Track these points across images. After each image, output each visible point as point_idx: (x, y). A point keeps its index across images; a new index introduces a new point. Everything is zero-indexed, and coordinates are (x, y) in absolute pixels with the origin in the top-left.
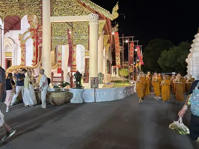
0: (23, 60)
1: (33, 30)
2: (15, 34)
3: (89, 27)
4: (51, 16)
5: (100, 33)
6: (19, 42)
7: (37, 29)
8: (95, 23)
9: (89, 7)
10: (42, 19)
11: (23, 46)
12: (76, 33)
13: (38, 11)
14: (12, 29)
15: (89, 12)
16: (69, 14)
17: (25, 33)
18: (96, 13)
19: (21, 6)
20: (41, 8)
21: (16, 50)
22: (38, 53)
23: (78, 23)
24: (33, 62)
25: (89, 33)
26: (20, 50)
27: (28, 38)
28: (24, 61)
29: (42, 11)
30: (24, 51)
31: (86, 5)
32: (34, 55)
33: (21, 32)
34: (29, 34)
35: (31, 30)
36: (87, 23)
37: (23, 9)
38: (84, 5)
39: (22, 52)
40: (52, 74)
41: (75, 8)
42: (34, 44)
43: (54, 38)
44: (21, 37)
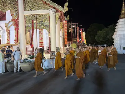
0: (8, 40)
1: (14, 20)
2: (2, 23)
3: (49, 17)
4: (24, 11)
5: (57, 21)
6: (5, 28)
7: (17, 19)
8: (53, 14)
9: (49, 5)
10: (18, 13)
11: (8, 31)
12: (41, 21)
13: (16, 8)
15: (49, 7)
16: (36, 9)
17: (9, 22)
18: (54, 8)
19: (4, 4)
20: (18, 6)
21: (4, 33)
22: (17, 35)
23: (42, 15)
24: (15, 41)
25: (49, 21)
26: (6, 33)
27: (11, 25)
28: (9, 40)
29: (18, 7)
30: (9, 34)
31: (47, 3)
32: (16, 36)
33: (7, 21)
34: (12, 23)
35: (13, 20)
36: (48, 14)
37: (6, 6)
38: (46, 3)
39: (7, 35)
40: (27, 49)
41: (40, 5)
42: (15, 29)
43: (27, 25)
44: (6, 25)
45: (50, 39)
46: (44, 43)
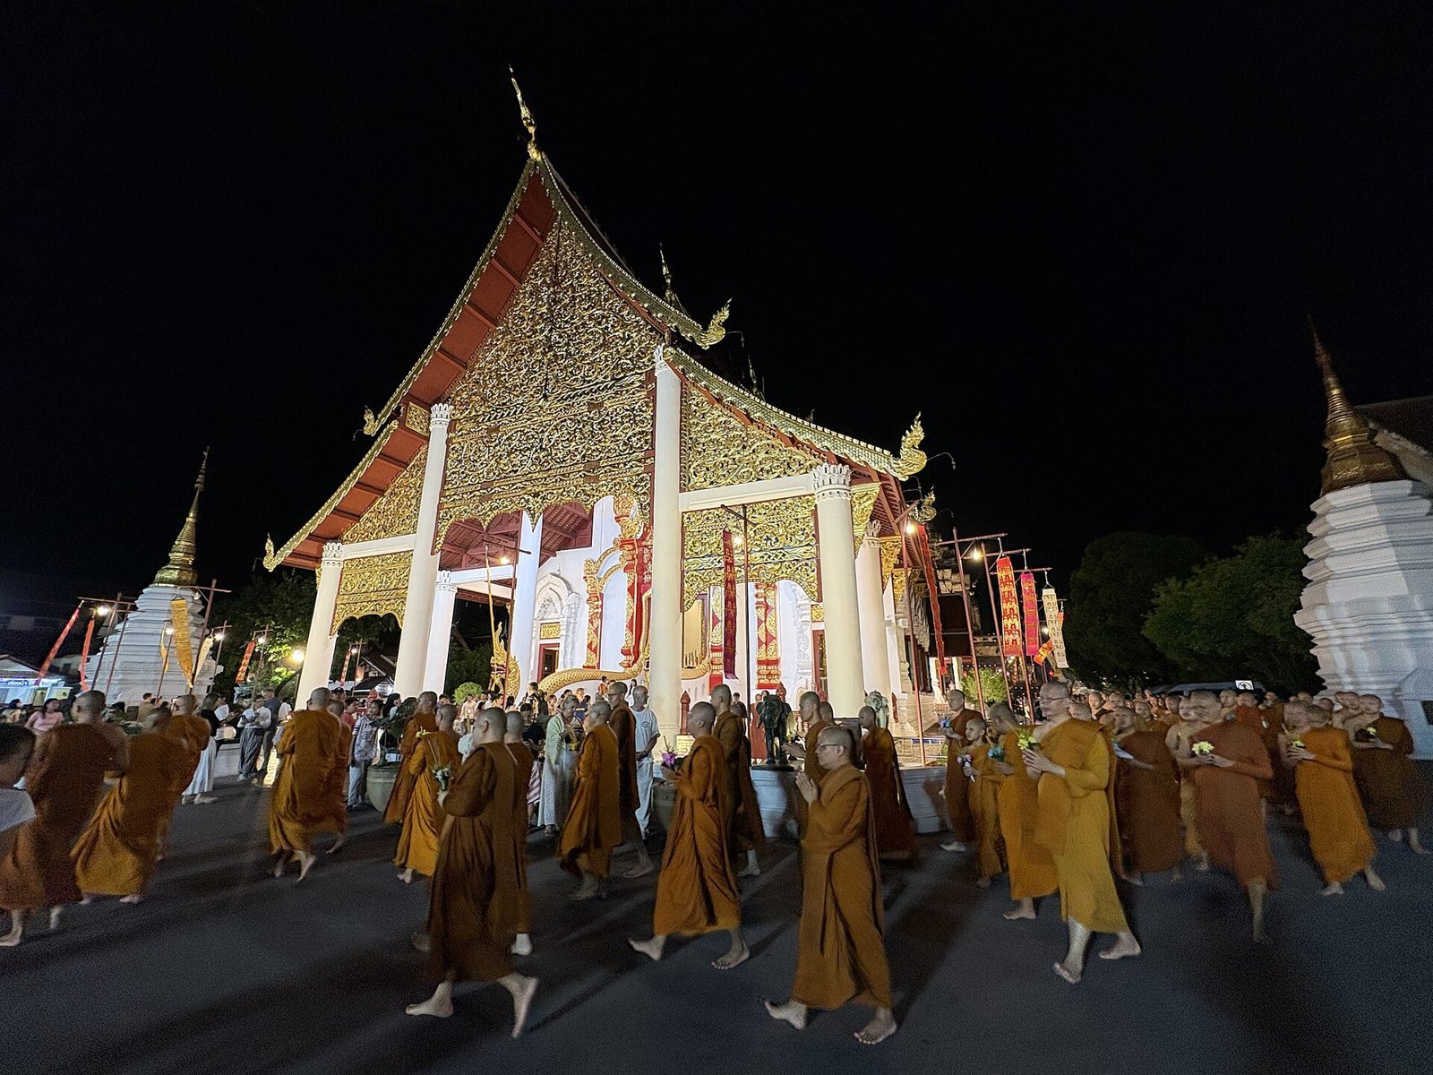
0: (594, 649)
1: (630, 542)
2: (571, 561)
3: (815, 513)
4: (682, 490)
5: (859, 531)
6: (582, 589)
7: (643, 538)
8: (836, 497)
9: (812, 447)
10: (651, 504)
11: (597, 598)
12: (768, 539)
13: (642, 480)
14: (565, 545)
15: (814, 460)
16: (741, 478)
17: (606, 554)
18: (840, 461)
19: (591, 470)
20: (651, 470)
21: (574, 614)
22: (638, 624)
23: (775, 506)
24: (626, 653)
25: (816, 536)
26: (586, 611)
27: (611, 571)
28: (595, 652)
29: (652, 478)
30: (597, 616)
31: (801, 438)
32: (630, 627)
33: (594, 552)
34: (616, 558)
35: (623, 543)
36: (806, 499)
37: (597, 479)
38: (793, 441)
39: (591, 622)
40: (686, 700)
41: (762, 455)
42: (630, 590)
43: (692, 564)
44: (591, 570)
45: (819, 637)
46: (782, 668)
